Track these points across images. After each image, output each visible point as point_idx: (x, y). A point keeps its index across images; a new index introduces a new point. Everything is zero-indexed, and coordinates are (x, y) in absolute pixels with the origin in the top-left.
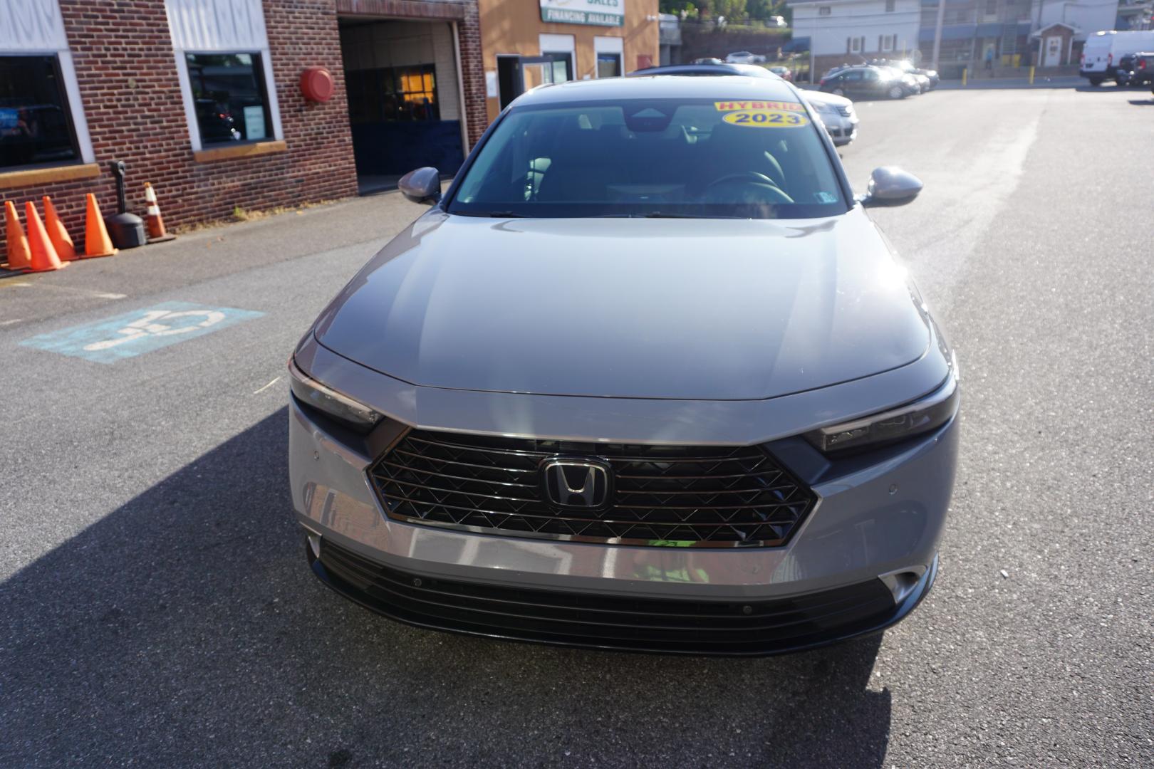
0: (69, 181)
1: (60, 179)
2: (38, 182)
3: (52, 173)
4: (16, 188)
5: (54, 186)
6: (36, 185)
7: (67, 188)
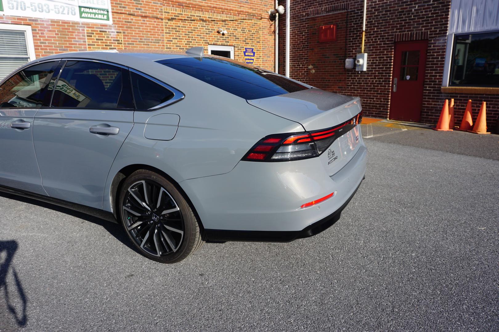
0: (494, 95)
1: (488, 93)
2: (476, 93)
3: (485, 89)
4: (465, 94)
5: (484, 96)
6: (475, 94)
7: (491, 98)
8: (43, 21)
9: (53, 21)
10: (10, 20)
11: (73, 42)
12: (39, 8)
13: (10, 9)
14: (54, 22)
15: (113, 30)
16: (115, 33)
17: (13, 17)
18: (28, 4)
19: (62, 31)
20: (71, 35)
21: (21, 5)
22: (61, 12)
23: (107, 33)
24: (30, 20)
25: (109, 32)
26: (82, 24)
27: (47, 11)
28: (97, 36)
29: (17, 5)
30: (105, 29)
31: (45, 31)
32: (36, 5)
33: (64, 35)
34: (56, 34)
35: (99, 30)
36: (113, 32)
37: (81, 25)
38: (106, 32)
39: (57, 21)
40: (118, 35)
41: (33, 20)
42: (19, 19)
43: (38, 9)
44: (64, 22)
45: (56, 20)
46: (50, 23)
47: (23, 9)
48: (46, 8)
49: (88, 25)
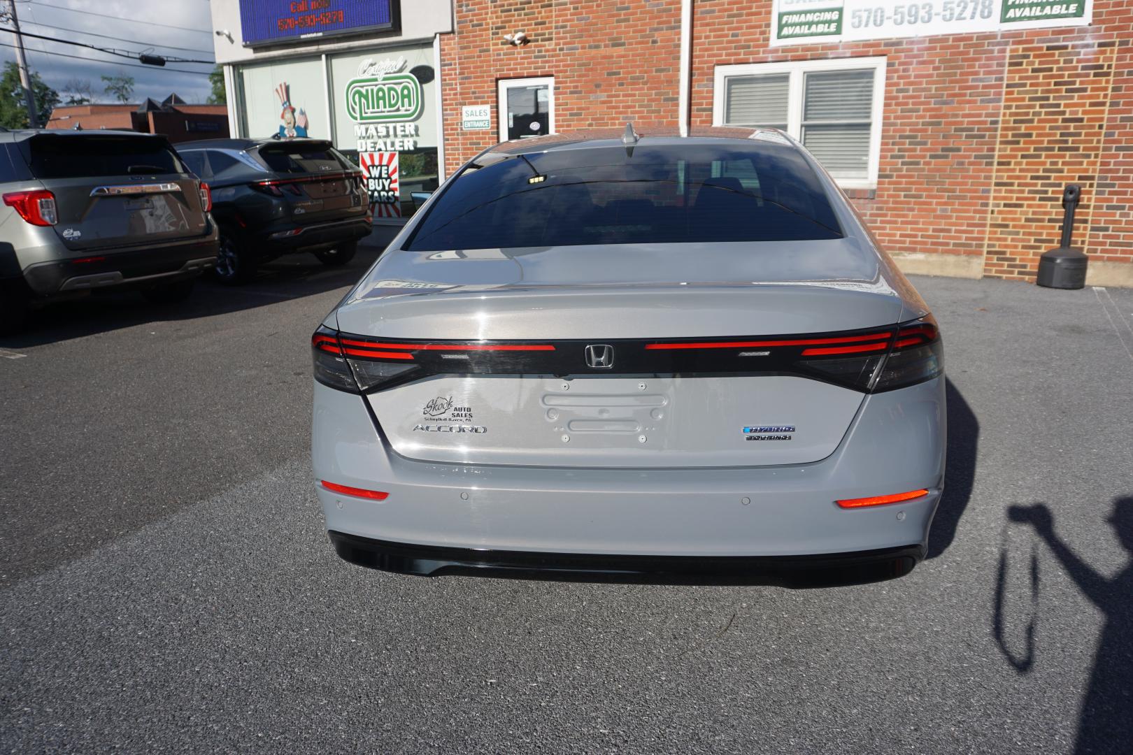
8: (912, 43)
9: (933, 40)
10: (850, 50)
11: (970, 84)
12: (910, 15)
13: (854, 27)
14: (936, 41)
15: (1089, 41)
16: (1093, 46)
17: (856, 45)
18: (889, 12)
19: (949, 61)
20: (969, 66)
21: (875, 16)
22: (956, 15)
23: (1070, 50)
24: (886, 45)
25: (1074, 47)
26: (1003, 36)
27: (926, 19)
28: (1037, 61)
29: (869, 17)
30: (1064, 40)
31: (911, 63)
32: (906, 10)
33: (952, 68)
34: (935, 69)
35: (1045, 45)
36: (1087, 46)
37: (999, 39)
38: (1065, 47)
39: (943, 39)
40: (1104, 52)
41: (893, 44)
42: (868, 44)
43: (907, 18)
44: (959, 38)
45: (940, 37)
46: (927, 45)
47: (878, 22)
48: (926, 12)
49: (1016, 37)
